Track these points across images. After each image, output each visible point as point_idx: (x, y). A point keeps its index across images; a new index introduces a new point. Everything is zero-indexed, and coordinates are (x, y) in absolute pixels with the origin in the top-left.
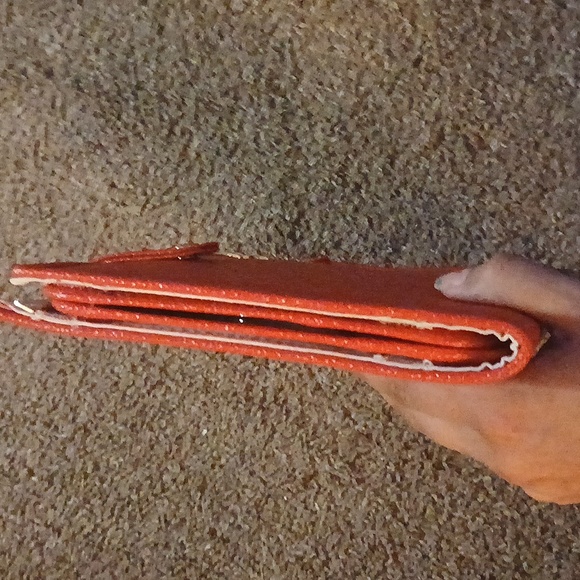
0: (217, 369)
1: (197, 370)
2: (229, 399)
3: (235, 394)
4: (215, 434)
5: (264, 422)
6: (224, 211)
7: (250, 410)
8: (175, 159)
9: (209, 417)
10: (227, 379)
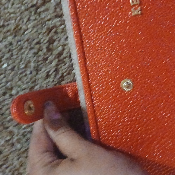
0: (29, 20)
1: (12, 15)
2: (32, 46)
3: (38, 43)
4: (13, 69)
5: (56, 70)
7: (47, 58)
9: (12, 55)
10: (35, 30)
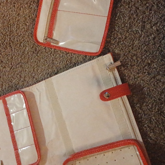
6: (35, 70)
8: (21, 54)
